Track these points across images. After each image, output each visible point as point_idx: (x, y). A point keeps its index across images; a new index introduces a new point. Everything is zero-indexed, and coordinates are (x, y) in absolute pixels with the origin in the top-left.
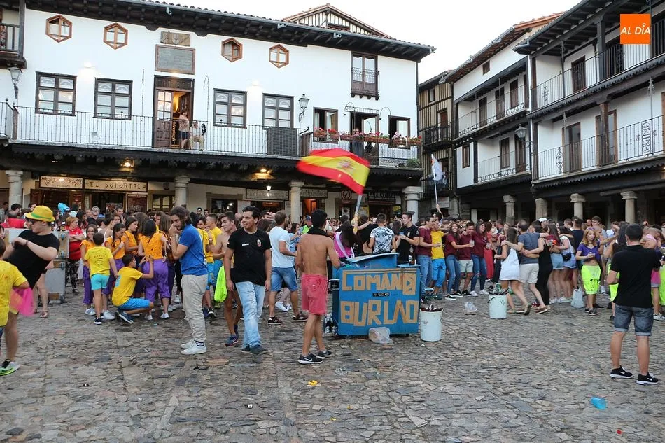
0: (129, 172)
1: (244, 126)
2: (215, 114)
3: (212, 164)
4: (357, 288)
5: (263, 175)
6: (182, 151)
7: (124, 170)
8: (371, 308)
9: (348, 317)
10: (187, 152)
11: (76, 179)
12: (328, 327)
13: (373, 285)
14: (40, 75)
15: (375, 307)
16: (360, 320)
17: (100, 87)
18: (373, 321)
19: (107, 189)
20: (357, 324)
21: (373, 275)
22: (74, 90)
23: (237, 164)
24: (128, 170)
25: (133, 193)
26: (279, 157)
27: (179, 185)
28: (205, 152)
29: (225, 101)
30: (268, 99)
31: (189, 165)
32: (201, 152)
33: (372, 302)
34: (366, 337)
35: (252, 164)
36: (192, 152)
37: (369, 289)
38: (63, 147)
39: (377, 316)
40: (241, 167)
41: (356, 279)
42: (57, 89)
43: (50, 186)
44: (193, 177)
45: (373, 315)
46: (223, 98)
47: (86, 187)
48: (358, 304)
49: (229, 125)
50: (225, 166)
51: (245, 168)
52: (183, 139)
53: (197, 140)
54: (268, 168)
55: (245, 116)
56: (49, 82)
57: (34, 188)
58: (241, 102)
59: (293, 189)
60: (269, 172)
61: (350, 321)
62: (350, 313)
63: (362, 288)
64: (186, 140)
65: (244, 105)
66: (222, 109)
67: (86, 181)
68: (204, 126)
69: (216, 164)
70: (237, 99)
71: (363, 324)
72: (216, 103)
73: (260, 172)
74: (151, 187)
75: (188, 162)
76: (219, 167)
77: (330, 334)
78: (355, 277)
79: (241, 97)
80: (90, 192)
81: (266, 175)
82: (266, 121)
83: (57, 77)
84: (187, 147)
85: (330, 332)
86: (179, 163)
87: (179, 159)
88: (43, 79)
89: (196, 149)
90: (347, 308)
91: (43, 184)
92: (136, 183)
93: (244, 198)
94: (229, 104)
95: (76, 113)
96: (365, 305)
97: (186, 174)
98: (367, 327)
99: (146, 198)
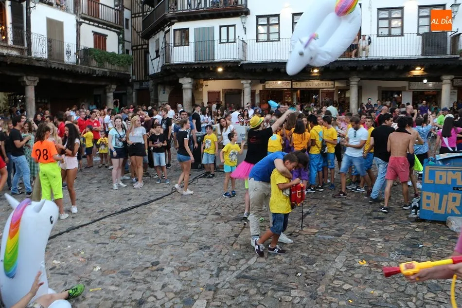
0: (317, 76)
1: (402, 35)
2: (378, 28)
3: (375, 67)
4: (438, 181)
5: (418, 71)
6: (353, 58)
7: (313, 75)
8: (451, 199)
9: (428, 205)
10: (356, 59)
11: (287, 82)
12: (413, 210)
13: (454, 181)
14: (258, 17)
15: (454, 199)
16: (440, 208)
17: (295, 19)
18: (452, 211)
19: (307, 87)
20: (437, 211)
21: (454, 172)
22: (278, 24)
23: (395, 65)
24: (316, 75)
25: (325, 89)
26: (430, 57)
27: (352, 83)
28: (369, 58)
29: (387, 16)
30: (422, 10)
31: (358, 68)
32: (366, 59)
33: (452, 195)
34: (444, 223)
35: (408, 64)
36: (360, 59)
37: (450, 183)
38: (272, 63)
39: (456, 207)
40: (398, 68)
41: (438, 174)
42: (269, 25)
43: (271, 87)
44: (362, 77)
45: (452, 206)
46: (385, 14)
47: (294, 87)
48: (438, 195)
49: (390, 35)
50: (385, 68)
51: (402, 67)
52: (354, 50)
53: (364, 49)
54: (422, 66)
55: (402, 27)
56: (263, 21)
57: (261, 89)
58: (399, 16)
59: (444, 81)
60: (422, 69)
61: (431, 208)
62: (430, 202)
63: (443, 182)
64: (355, 50)
65: (402, 18)
66: (385, 23)
67: (293, 83)
68: (370, 38)
69: (378, 66)
70: (396, 14)
71: (442, 212)
72: (379, 19)
73: (415, 70)
74: (337, 84)
75: (357, 67)
76: (381, 68)
77: (415, 216)
78: (436, 172)
79: (399, 12)
80: (296, 90)
81: (420, 71)
82: (420, 28)
83: (268, 17)
84: (356, 55)
85: (416, 214)
86: (350, 67)
87: (350, 64)
88: (260, 19)
89: (363, 57)
90: (428, 198)
91: (267, 87)
92: (326, 82)
93: (407, 89)
94: (390, 19)
95: (281, 40)
96: (445, 197)
97: (357, 75)
98: (446, 215)
99: (334, 92)
